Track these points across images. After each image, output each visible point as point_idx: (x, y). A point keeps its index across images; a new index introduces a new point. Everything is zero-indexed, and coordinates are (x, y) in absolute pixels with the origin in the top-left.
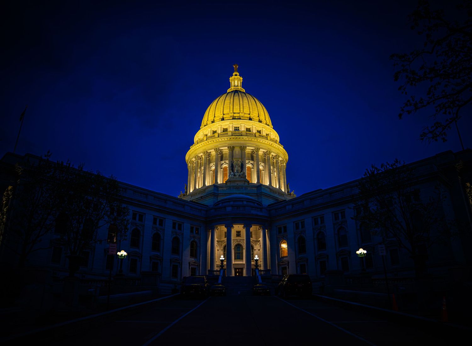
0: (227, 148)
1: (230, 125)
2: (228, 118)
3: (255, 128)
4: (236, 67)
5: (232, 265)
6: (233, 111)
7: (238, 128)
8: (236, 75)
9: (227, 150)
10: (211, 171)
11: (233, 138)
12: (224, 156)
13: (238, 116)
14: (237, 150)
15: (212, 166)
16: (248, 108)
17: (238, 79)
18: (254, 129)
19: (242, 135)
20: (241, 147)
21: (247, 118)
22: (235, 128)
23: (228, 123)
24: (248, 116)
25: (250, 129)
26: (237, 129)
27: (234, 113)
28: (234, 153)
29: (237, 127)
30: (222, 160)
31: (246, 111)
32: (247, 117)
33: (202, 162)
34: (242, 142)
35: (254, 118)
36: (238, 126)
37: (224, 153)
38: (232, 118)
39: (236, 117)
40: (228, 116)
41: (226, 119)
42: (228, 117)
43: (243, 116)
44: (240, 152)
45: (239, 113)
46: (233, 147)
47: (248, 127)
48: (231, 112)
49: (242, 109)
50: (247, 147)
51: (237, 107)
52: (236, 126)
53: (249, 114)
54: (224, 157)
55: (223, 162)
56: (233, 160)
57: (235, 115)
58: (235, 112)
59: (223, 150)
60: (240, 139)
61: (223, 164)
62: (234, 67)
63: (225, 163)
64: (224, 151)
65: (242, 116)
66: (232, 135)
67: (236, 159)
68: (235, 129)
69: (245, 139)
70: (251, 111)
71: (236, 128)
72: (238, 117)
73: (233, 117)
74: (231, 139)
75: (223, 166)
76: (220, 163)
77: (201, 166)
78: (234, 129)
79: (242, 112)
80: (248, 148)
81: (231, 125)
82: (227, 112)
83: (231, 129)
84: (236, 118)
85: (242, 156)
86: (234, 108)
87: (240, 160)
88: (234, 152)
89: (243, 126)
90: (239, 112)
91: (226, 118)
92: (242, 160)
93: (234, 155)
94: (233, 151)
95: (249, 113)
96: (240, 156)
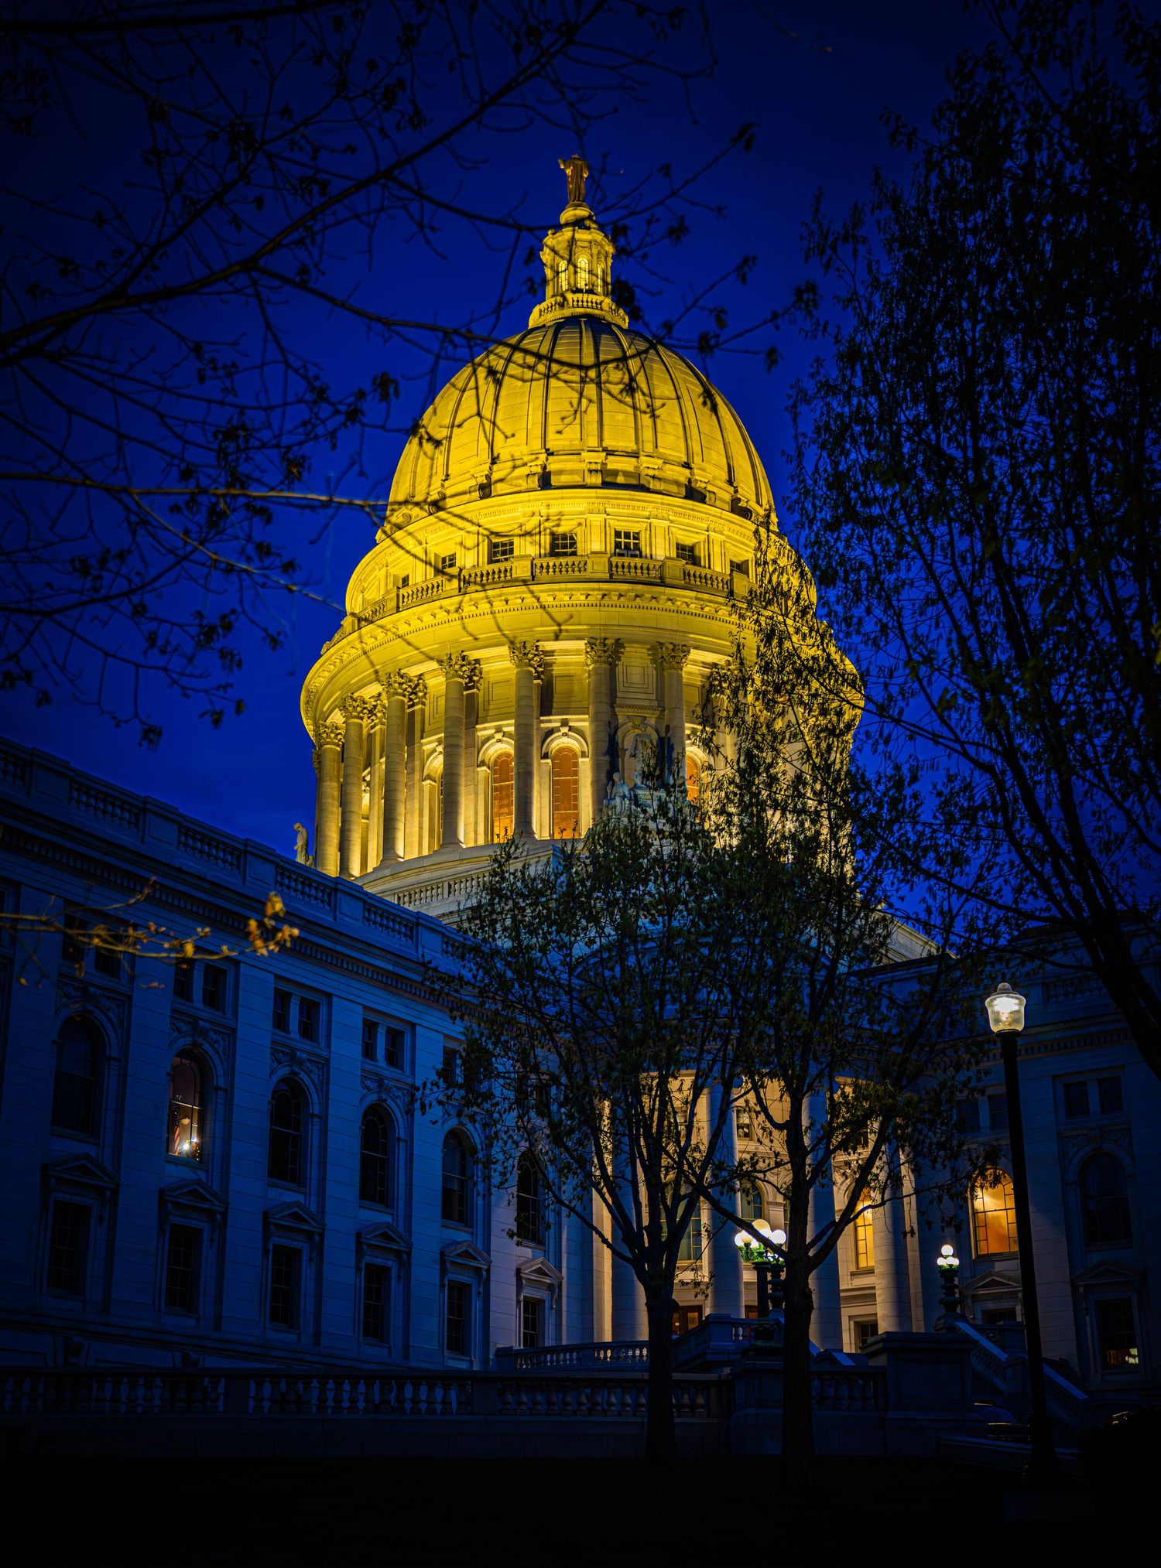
0: (581, 645)
1: (592, 517)
2: (577, 479)
3: (722, 544)
4: (577, 174)
5: (743, 1287)
6: (601, 439)
7: (637, 537)
8: (579, 223)
9: (582, 658)
10: (483, 763)
11: (621, 596)
12: (559, 687)
13: (632, 469)
14: (636, 663)
15: (489, 738)
16: (681, 430)
17: (595, 251)
18: (716, 550)
19: (662, 583)
20: (655, 648)
21: (674, 489)
22: (618, 534)
23: (582, 506)
24: (682, 475)
25: (692, 549)
26: (627, 547)
27: (609, 453)
28: (620, 677)
29: (627, 535)
30: (546, 708)
31: (672, 445)
32: (677, 483)
33: (423, 711)
34: (668, 620)
35: (710, 488)
36: (633, 528)
37: (557, 670)
38: (597, 479)
39: (615, 473)
40: (571, 464)
41: (564, 479)
42: (572, 472)
43: (656, 473)
44: (652, 672)
45: (635, 455)
46: (619, 644)
47: (688, 540)
48: (593, 442)
49: (647, 434)
50: (692, 651)
51: (620, 417)
52: (623, 527)
53: (687, 465)
54: (555, 695)
55: (554, 721)
56: (614, 715)
57: (614, 463)
58: (608, 443)
59: (551, 653)
60: (654, 603)
61: (551, 732)
62: (569, 172)
63: (565, 730)
64: (559, 659)
65: (651, 472)
66: (611, 577)
67: (631, 712)
68: (618, 545)
69: (684, 608)
70: (696, 447)
71: (623, 540)
72: (626, 474)
73: (603, 471)
74: (606, 601)
75: (554, 745)
76: (539, 729)
77: (417, 734)
78: (611, 540)
79: (649, 447)
80: (694, 654)
81: (597, 520)
82: (567, 443)
83: (594, 543)
84: (620, 480)
85: (660, 700)
86: (606, 421)
87: (653, 721)
88: (620, 669)
89: (660, 533)
90: (631, 446)
91: (560, 472)
92: (660, 718)
93: (620, 686)
94: (612, 664)
95: (685, 459)
96: (654, 697)
